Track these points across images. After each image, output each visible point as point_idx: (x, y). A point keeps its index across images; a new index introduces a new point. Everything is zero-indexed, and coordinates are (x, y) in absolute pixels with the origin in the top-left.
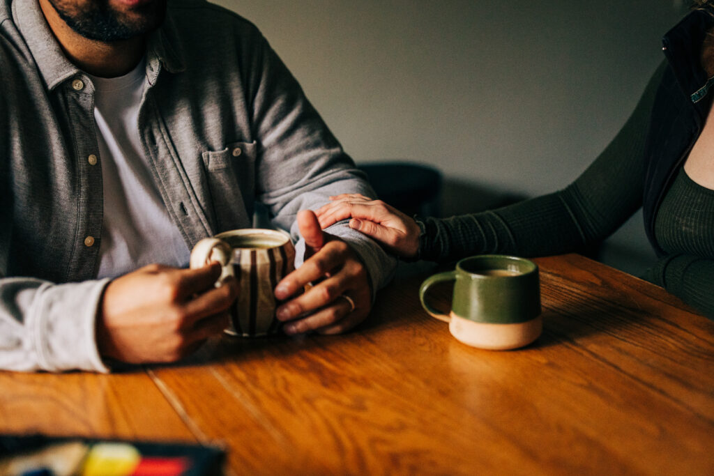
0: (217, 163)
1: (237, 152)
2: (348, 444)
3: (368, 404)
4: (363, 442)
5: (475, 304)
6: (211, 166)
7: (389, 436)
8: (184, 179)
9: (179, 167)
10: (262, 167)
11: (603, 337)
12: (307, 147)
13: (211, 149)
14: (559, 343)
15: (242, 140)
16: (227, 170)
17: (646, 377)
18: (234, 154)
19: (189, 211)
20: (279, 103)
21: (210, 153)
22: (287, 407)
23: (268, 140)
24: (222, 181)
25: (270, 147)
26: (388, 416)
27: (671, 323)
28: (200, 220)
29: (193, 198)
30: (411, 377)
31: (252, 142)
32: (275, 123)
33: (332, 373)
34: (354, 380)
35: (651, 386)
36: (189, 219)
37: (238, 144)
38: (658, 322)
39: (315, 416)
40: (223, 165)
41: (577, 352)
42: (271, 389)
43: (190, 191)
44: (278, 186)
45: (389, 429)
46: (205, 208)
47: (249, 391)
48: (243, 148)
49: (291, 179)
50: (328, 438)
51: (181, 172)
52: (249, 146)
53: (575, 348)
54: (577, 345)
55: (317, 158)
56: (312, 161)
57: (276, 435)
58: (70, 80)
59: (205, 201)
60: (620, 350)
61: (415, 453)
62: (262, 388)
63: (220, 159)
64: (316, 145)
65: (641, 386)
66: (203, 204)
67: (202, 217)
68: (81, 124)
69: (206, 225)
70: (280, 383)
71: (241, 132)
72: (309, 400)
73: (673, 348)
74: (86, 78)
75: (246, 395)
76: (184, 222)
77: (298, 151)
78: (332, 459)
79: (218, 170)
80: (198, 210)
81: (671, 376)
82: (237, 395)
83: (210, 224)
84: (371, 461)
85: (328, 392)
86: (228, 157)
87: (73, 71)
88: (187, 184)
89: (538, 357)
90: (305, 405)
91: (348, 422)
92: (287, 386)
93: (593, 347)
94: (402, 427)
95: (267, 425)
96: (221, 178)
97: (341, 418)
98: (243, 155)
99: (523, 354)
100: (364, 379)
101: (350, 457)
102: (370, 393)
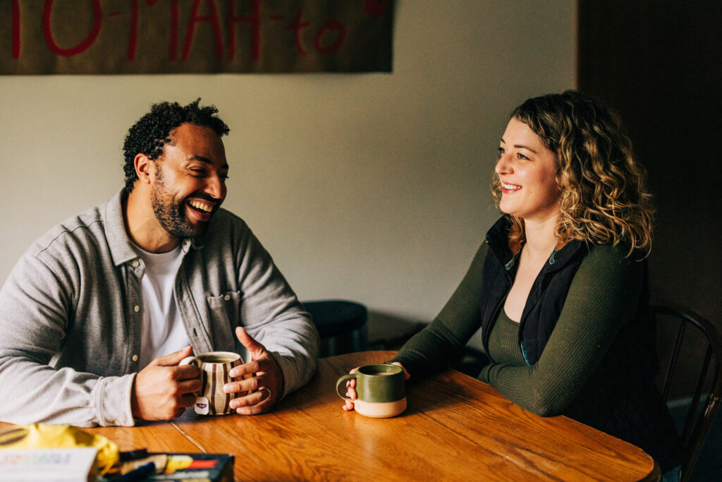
0: (216, 304)
1: (227, 298)
2: (294, 463)
3: (305, 445)
4: (302, 463)
5: (367, 392)
6: (213, 306)
7: (315, 459)
8: (197, 314)
9: (194, 306)
10: (243, 309)
11: (442, 410)
12: (274, 297)
13: (212, 295)
14: (416, 414)
15: (231, 290)
16: (222, 309)
17: (459, 430)
18: (226, 299)
19: (198, 334)
20: (256, 269)
21: (212, 298)
22: (261, 447)
23: (248, 292)
24: (219, 316)
25: (249, 297)
26: (317, 451)
27: (482, 402)
28: (205, 340)
29: (201, 326)
30: (329, 432)
31: (237, 292)
32: (254, 282)
33: (285, 431)
34: (298, 435)
35: (460, 434)
36: (198, 339)
37: (229, 292)
38: (476, 402)
39: (276, 451)
40: (220, 306)
41: (425, 418)
42: (252, 440)
43: (200, 321)
44: (254, 321)
45: (316, 456)
46: (209, 333)
47: (240, 440)
48: (231, 296)
49: (262, 318)
50: (284, 461)
51: (195, 309)
52: (235, 295)
53: (424, 416)
54: (426, 415)
55: (279, 305)
56: (274, 307)
57: (256, 460)
58: (132, 261)
59: (209, 327)
60: (449, 417)
61: (329, 466)
62: (247, 439)
63: (218, 302)
64: (279, 295)
65: (455, 434)
66: (207, 330)
67: (207, 338)
68: (134, 286)
69: (209, 343)
70: (257, 437)
71: (230, 285)
72: (273, 445)
73: (480, 415)
74: (141, 261)
75: (239, 443)
76: (195, 340)
77: (266, 300)
78: (286, 470)
79: (217, 308)
80: (205, 334)
81: (473, 429)
82: (233, 443)
83: (211, 343)
84: (306, 469)
85: (282, 440)
86: (223, 300)
87: (134, 256)
88: (198, 317)
89: (402, 421)
90: (271, 446)
91: (294, 453)
92: (260, 438)
93: (435, 416)
94: (323, 455)
95: (250, 456)
96: (218, 313)
97: (290, 452)
98: (232, 299)
99: (395, 420)
100: (303, 433)
101: (294, 469)
102: (307, 440)
